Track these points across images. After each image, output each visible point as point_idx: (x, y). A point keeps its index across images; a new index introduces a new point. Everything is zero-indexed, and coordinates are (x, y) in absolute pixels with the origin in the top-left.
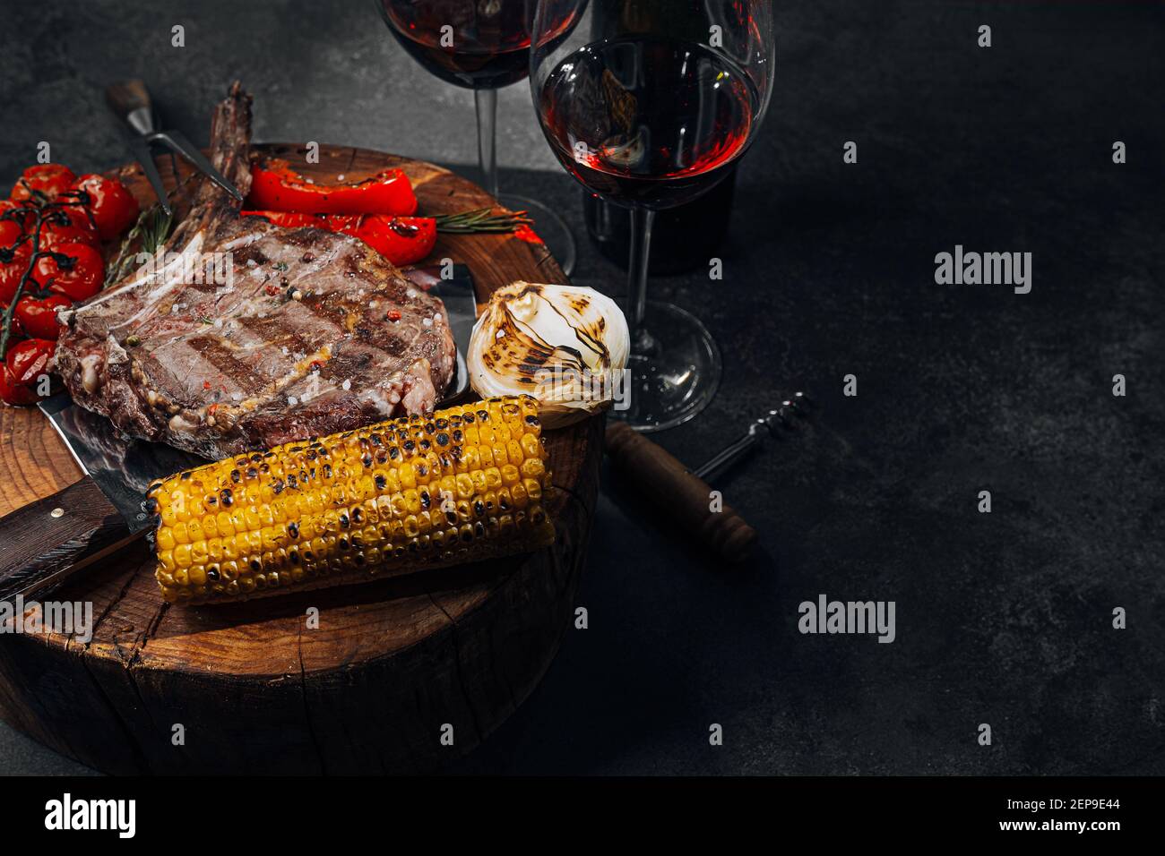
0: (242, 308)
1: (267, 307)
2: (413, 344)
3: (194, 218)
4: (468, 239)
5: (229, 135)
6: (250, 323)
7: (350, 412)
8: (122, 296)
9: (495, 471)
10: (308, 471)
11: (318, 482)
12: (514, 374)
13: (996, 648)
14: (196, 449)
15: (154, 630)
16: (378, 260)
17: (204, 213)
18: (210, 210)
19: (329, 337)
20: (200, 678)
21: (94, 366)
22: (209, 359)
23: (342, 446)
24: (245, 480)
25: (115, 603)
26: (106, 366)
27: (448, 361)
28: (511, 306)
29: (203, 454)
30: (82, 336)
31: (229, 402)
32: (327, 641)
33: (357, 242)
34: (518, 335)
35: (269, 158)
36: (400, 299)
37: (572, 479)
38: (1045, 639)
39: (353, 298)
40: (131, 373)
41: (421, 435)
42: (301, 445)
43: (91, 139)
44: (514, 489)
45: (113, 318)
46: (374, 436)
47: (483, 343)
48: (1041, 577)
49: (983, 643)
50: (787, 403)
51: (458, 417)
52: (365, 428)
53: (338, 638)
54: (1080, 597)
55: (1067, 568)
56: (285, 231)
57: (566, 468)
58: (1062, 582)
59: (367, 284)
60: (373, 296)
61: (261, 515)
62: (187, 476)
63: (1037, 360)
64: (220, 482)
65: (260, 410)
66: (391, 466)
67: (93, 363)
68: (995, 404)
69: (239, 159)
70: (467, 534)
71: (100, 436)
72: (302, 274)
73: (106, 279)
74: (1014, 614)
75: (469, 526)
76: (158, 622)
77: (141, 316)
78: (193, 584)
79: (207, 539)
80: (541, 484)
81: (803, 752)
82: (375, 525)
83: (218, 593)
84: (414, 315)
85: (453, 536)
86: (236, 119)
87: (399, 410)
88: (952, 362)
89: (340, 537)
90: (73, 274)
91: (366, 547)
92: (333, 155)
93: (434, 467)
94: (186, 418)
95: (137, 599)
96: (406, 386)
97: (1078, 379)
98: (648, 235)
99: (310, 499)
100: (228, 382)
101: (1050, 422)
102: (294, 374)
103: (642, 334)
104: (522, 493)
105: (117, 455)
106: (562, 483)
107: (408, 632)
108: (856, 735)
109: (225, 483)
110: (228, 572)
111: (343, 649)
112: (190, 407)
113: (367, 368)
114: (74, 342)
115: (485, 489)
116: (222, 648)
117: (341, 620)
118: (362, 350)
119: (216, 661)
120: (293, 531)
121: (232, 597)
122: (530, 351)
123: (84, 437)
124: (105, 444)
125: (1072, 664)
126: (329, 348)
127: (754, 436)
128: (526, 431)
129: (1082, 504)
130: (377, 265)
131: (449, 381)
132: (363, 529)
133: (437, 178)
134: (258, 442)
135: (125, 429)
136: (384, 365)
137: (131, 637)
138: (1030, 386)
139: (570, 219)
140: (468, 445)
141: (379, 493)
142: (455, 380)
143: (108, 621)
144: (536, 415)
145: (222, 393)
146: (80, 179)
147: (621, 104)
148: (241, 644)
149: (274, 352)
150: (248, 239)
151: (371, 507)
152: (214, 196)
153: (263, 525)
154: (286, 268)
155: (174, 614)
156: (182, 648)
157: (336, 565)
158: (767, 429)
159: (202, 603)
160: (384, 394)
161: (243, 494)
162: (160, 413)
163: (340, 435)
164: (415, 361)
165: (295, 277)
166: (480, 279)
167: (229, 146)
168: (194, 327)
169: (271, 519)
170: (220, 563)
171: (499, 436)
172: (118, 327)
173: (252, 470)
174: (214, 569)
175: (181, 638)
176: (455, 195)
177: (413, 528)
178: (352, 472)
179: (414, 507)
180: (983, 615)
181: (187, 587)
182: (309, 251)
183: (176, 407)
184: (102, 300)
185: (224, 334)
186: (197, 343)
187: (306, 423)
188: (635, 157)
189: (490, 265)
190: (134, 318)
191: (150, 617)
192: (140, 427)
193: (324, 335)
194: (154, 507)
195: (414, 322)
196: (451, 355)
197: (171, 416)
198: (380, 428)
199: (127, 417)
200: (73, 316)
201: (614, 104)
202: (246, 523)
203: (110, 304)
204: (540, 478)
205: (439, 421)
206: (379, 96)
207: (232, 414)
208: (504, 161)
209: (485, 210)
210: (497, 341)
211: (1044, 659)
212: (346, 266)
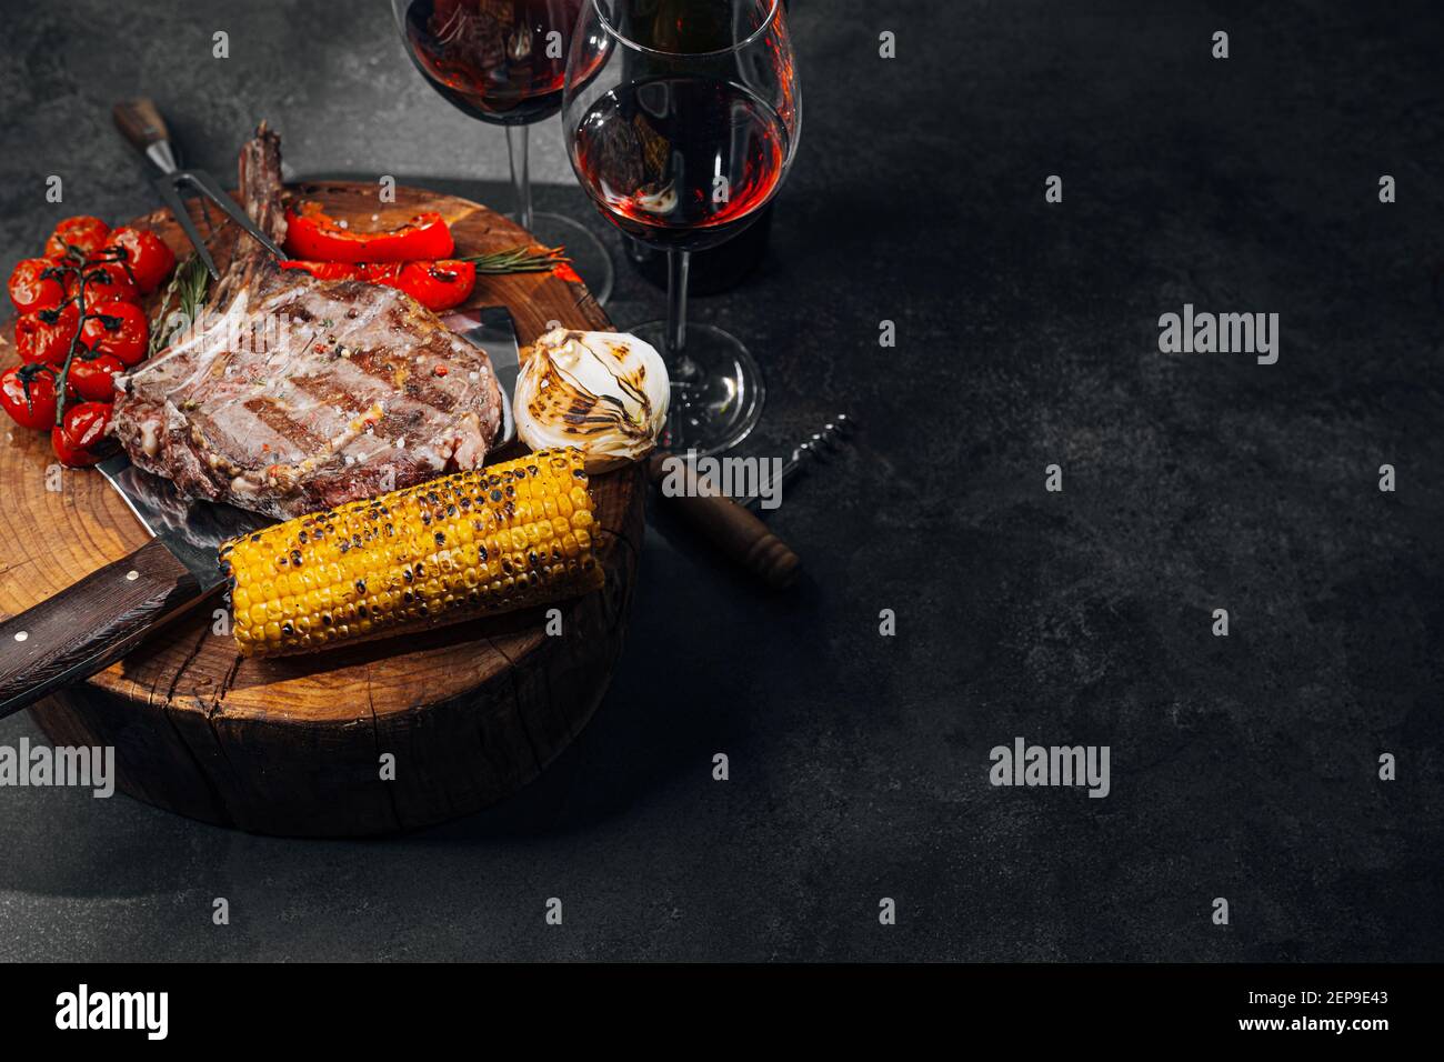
0: (292, 367)
1: (317, 365)
2: (461, 399)
3: (236, 273)
4: (507, 279)
5: (261, 181)
6: (301, 383)
7: (406, 470)
8: (174, 360)
9: (547, 524)
10: (372, 531)
11: (381, 541)
12: (560, 425)
13: (1031, 661)
14: (258, 509)
15: (230, 683)
16: (422, 313)
17: (245, 268)
18: (251, 265)
19: (380, 395)
20: (279, 725)
21: (154, 431)
22: (266, 421)
23: (402, 505)
24: (312, 540)
25: (191, 658)
26: (166, 431)
27: (495, 412)
28: (552, 354)
29: (264, 512)
30: (140, 402)
31: (288, 463)
32: (395, 686)
33: (399, 294)
34: (562, 385)
35: (302, 202)
36: (446, 353)
37: (618, 523)
38: (1077, 651)
39: (400, 353)
40: (191, 439)
41: (476, 492)
42: (362, 504)
43: (100, 164)
44: (565, 540)
45: (168, 383)
46: (431, 494)
47: (528, 392)
48: (1076, 591)
49: (1019, 658)
50: (830, 427)
51: (509, 473)
52: (422, 485)
53: (405, 683)
54: (1112, 609)
55: (1100, 581)
56: (327, 285)
57: (612, 511)
58: (1096, 595)
59: (412, 338)
60: (420, 350)
61: (330, 573)
62: (257, 538)
63: (1078, 371)
64: (289, 543)
65: (318, 470)
66: (449, 523)
67: (153, 428)
68: (1036, 419)
69: (274, 207)
70: (523, 583)
71: (160, 495)
72: (348, 330)
73: (150, 337)
74: (1049, 628)
75: (525, 576)
76: (234, 675)
77: (195, 379)
78: (269, 640)
79: (281, 597)
80: (590, 534)
81: (847, 768)
82: (437, 578)
83: (292, 647)
84: (461, 369)
85: (510, 586)
86: (266, 163)
87: (452, 466)
88: (994, 377)
89: (405, 591)
90: (120, 335)
91: (429, 599)
92: (365, 193)
93: (490, 522)
94: (248, 480)
95: (212, 653)
96: (457, 441)
97: (1117, 390)
98: (686, 264)
99: (375, 557)
100: (286, 443)
101: (1089, 436)
102: (349, 433)
103: (683, 361)
104: (572, 543)
105: (177, 513)
106: (610, 527)
107: (470, 674)
108: (898, 750)
109: (293, 545)
110: (301, 627)
111: (410, 694)
112: (251, 469)
113: (419, 424)
114: (132, 408)
115: (538, 540)
116: (297, 697)
117: (407, 666)
118: (413, 407)
119: (292, 709)
120: (361, 587)
121: (305, 649)
122: (574, 401)
123: (143, 496)
124: (165, 503)
125: (1102, 674)
126: (380, 405)
127: (798, 461)
128: (574, 485)
129: (1117, 517)
130: (421, 319)
131: (496, 431)
132: (426, 582)
133: (472, 214)
134: (319, 501)
135: (188, 491)
136: (435, 422)
137: (210, 689)
138: (1071, 400)
139: (606, 237)
140: (520, 499)
141: (439, 548)
142: (502, 429)
143: (187, 675)
144: (582, 468)
145: (281, 454)
146: (114, 232)
147: (654, 145)
148: (314, 692)
149: (329, 412)
150: (292, 295)
151: (432, 562)
152: (253, 249)
153: (332, 583)
154: (332, 325)
155: (247, 666)
156: (258, 698)
157: (401, 616)
158: (809, 454)
159: (277, 656)
160: (437, 450)
161: (311, 554)
162: (223, 475)
163: (399, 493)
164: (465, 416)
165: (342, 333)
166: (521, 322)
167: (262, 193)
168: (248, 389)
169: (340, 577)
170: (294, 619)
171: (549, 490)
172: (174, 391)
173: (318, 531)
174: (288, 625)
175: (257, 688)
176: (491, 232)
177: (472, 580)
178: (413, 530)
179: (474, 560)
180: (1020, 630)
181: (263, 642)
182: (354, 306)
183: (238, 469)
184: (155, 364)
185: (278, 395)
186: (252, 405)
187: (364, 481)
188: (668, 205)
189: (530, 307)
190: (188, 381)
191: (226, 670)
192: (203, 489)
193: (375, 393)
194: (229, 569)
195: (460, 376)
196: (498, 406)
197: (232, 478)
198: (436, 486)
199: (190, 480)
200: (130, 381)
201: (647, 145)
202: (315, 580)
203: (164, 368)
204: (589, 528)
205: (491, 477)
206: (401, 106)
207: (292, 475)
208: (537, 176)
209: (523, 248)
210: (542, 391)
211: (1075, 670)
212: (390, 321)
